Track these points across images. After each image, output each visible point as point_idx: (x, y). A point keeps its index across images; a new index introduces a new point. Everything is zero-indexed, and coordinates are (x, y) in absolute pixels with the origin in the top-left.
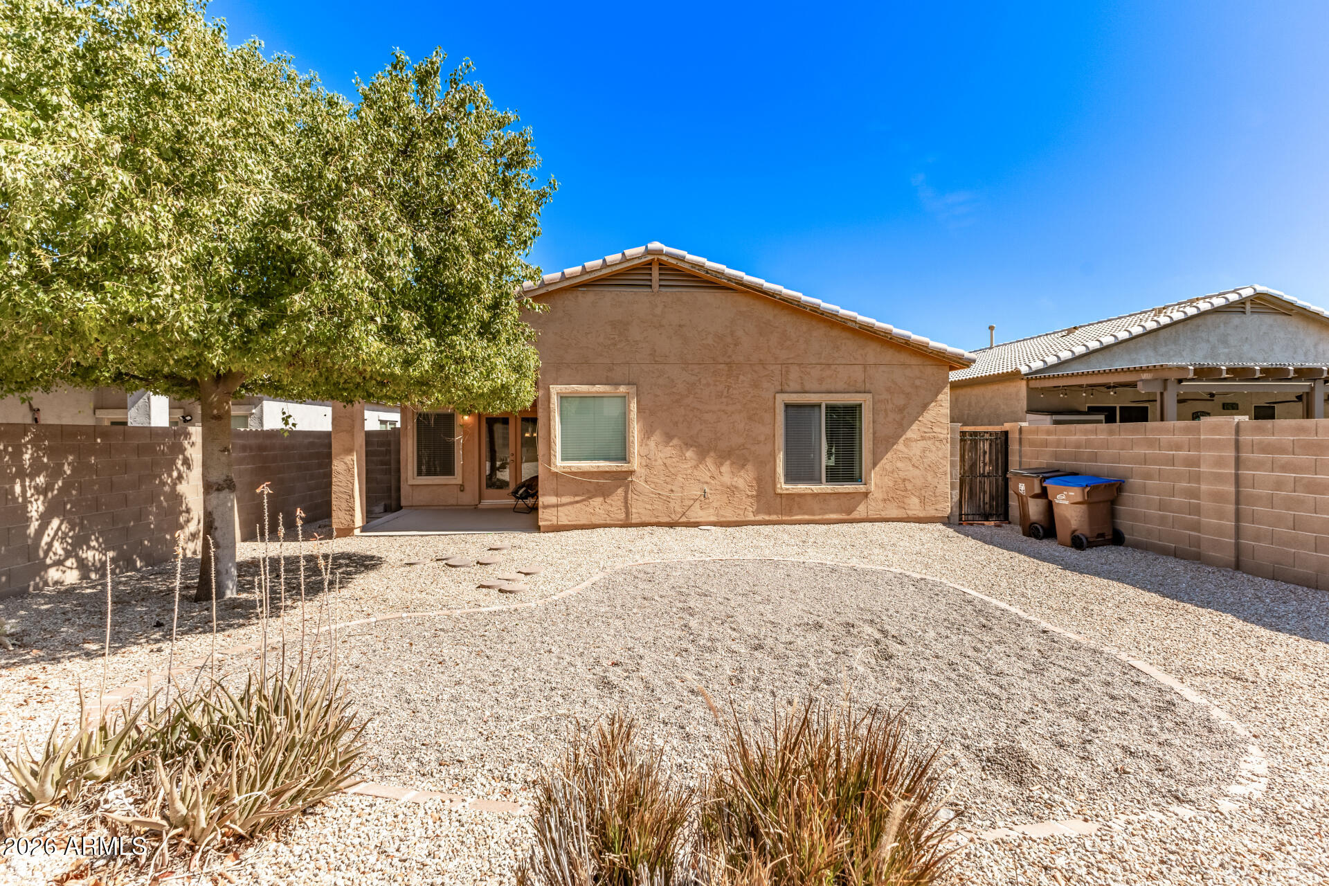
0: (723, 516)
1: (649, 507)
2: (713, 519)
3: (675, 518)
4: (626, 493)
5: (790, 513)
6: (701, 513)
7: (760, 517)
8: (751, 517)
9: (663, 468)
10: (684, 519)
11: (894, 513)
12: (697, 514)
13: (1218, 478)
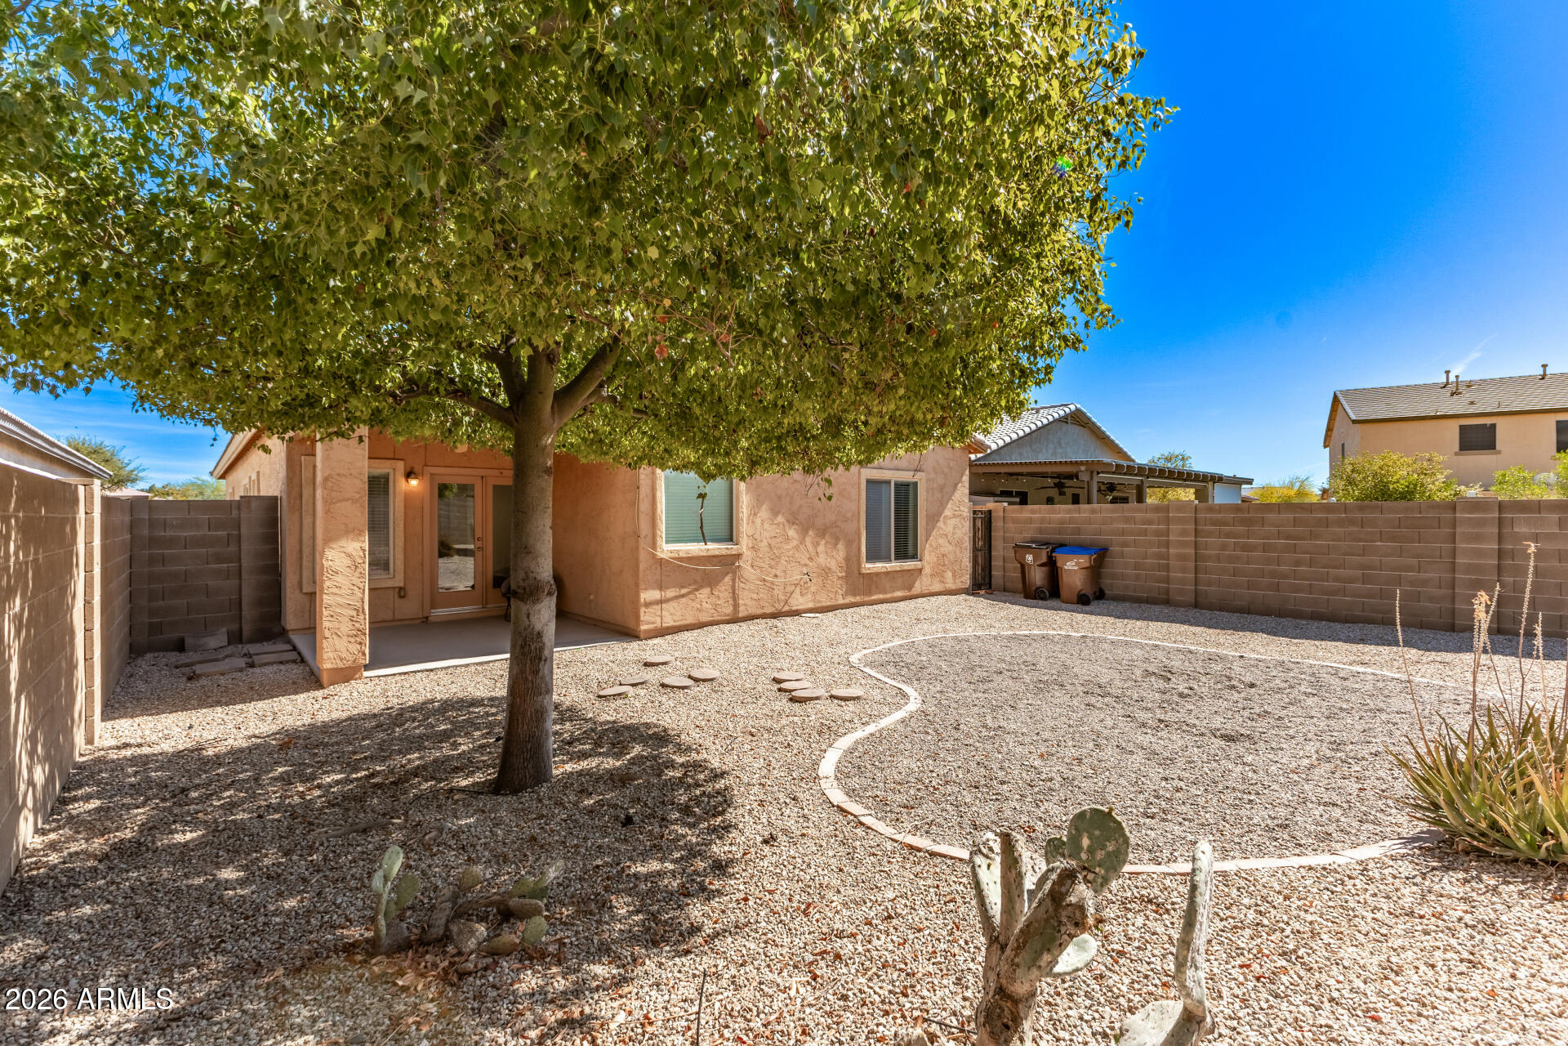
0: (819, 601)
1: (755, 596)
2: (811, 605)
3: (779, 606)
4: (734, 580)
5: (870, 593)
6: (801, 600)
7: (850, 599)
8: (841, 601)
9: (767, 549)
10: (786, 608)
11: (937, 587)
12: (799, 602)
13: (1183, 544)
